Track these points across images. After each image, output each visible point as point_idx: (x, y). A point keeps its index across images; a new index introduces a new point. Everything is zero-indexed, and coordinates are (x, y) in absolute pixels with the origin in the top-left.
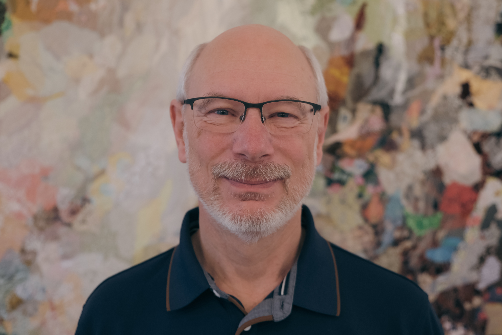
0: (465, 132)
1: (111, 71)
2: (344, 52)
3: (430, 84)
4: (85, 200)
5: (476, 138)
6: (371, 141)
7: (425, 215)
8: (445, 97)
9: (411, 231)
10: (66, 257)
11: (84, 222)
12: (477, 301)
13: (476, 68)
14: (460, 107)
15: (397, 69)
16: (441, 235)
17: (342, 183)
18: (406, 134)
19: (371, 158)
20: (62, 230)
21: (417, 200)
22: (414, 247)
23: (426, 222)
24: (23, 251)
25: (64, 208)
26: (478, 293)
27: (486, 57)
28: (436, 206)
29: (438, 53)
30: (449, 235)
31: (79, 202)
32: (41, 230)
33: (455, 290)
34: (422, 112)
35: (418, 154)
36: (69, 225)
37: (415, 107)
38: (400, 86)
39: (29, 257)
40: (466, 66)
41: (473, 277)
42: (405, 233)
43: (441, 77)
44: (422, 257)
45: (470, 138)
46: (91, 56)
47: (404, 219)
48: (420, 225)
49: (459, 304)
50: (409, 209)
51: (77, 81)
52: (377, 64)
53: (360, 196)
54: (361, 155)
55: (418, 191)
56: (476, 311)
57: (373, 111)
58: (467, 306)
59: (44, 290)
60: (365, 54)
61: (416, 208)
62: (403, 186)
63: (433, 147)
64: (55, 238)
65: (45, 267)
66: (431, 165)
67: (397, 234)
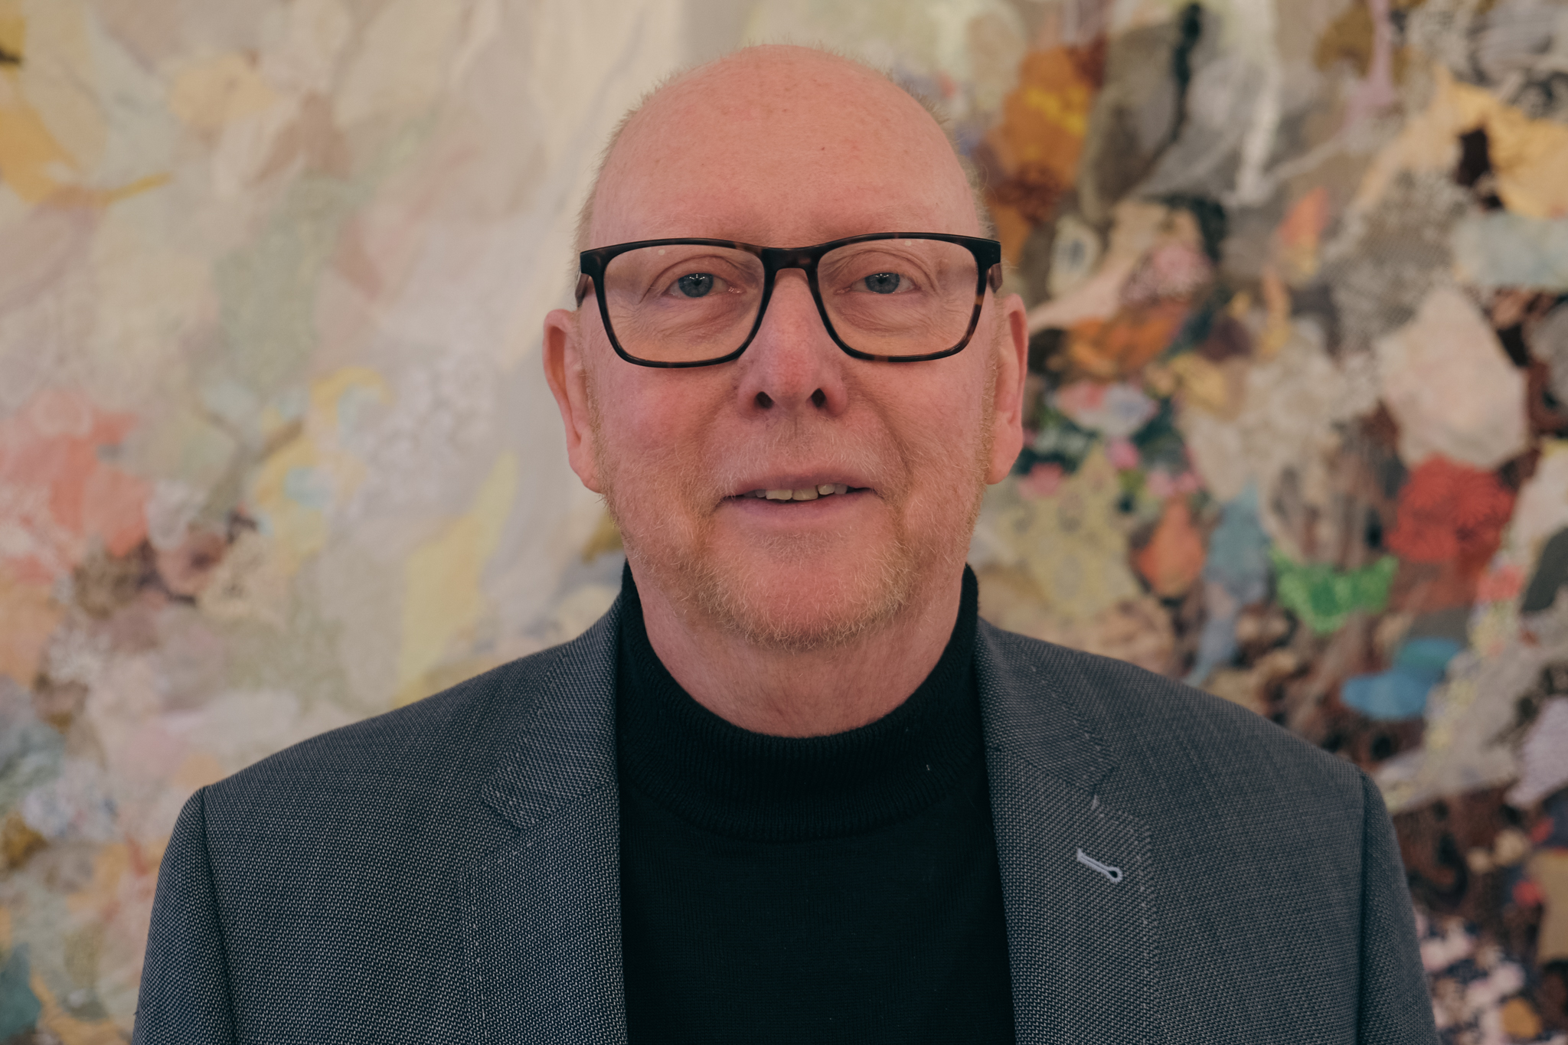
0: (1470, 292)
1: (317, 105)
2: (1073, 35)
3: (1356, 137)
4: (240, 522)
5: (1508, 313)
6: (1160, 327)
7: (1340, 568)
8: (1406, 179)
9: (1292, 618)
10: (177, 703)
11: (234, 590)
12: (1510, 845)
13: (1513, 81)
14: (1457, 211)
15: (1248, 89)
16: (1392, 629)
17: (1065, 463)
18: (1279, 303)
19: (1163, 382)
20: (167, 617)
21: (1313, 515)
22: (1304, 671)
23: (1342, 588)
24: (43, 683)
25: (170, 545)
26: (1513, 817)
27: (1545, 46)
28: (1375, 538)
29: (1385, 32)
30: (1414, 633)
31: (220, 528)
32: (101, 614)
33: (1440, 808)
34: (1331, 229)
35: (1319, 365)
36: (189, 600)
37: (1306, 212)
38: (1258, 145)
39: (65, 703)
40: (1479, 77)
41: (1498, 766)
42: (1277, 627)
43: (1394, 113)
44: (1328, 702)
45: (1488, 313)
46: (253, 58)
47: (1271, 580)
48: (1323, 599)
49: (1451, 855)
50: (1287, 549)
51: (208, 137)
52: (1182, 74)
53: (1126, 505)
54: (1127, 373)
55: (1316, 488)
56: (1507, 876)
57: (1168, 227)
58: (1479, 861)
59: (111, 808)
60: (1141, 38)
61: (1310, 545)
62: (1270, 471)
63: (1365, 345)
64: (146, 642)
65: (113, 735)
66: (1363, 404)
67: (1249, 628)
